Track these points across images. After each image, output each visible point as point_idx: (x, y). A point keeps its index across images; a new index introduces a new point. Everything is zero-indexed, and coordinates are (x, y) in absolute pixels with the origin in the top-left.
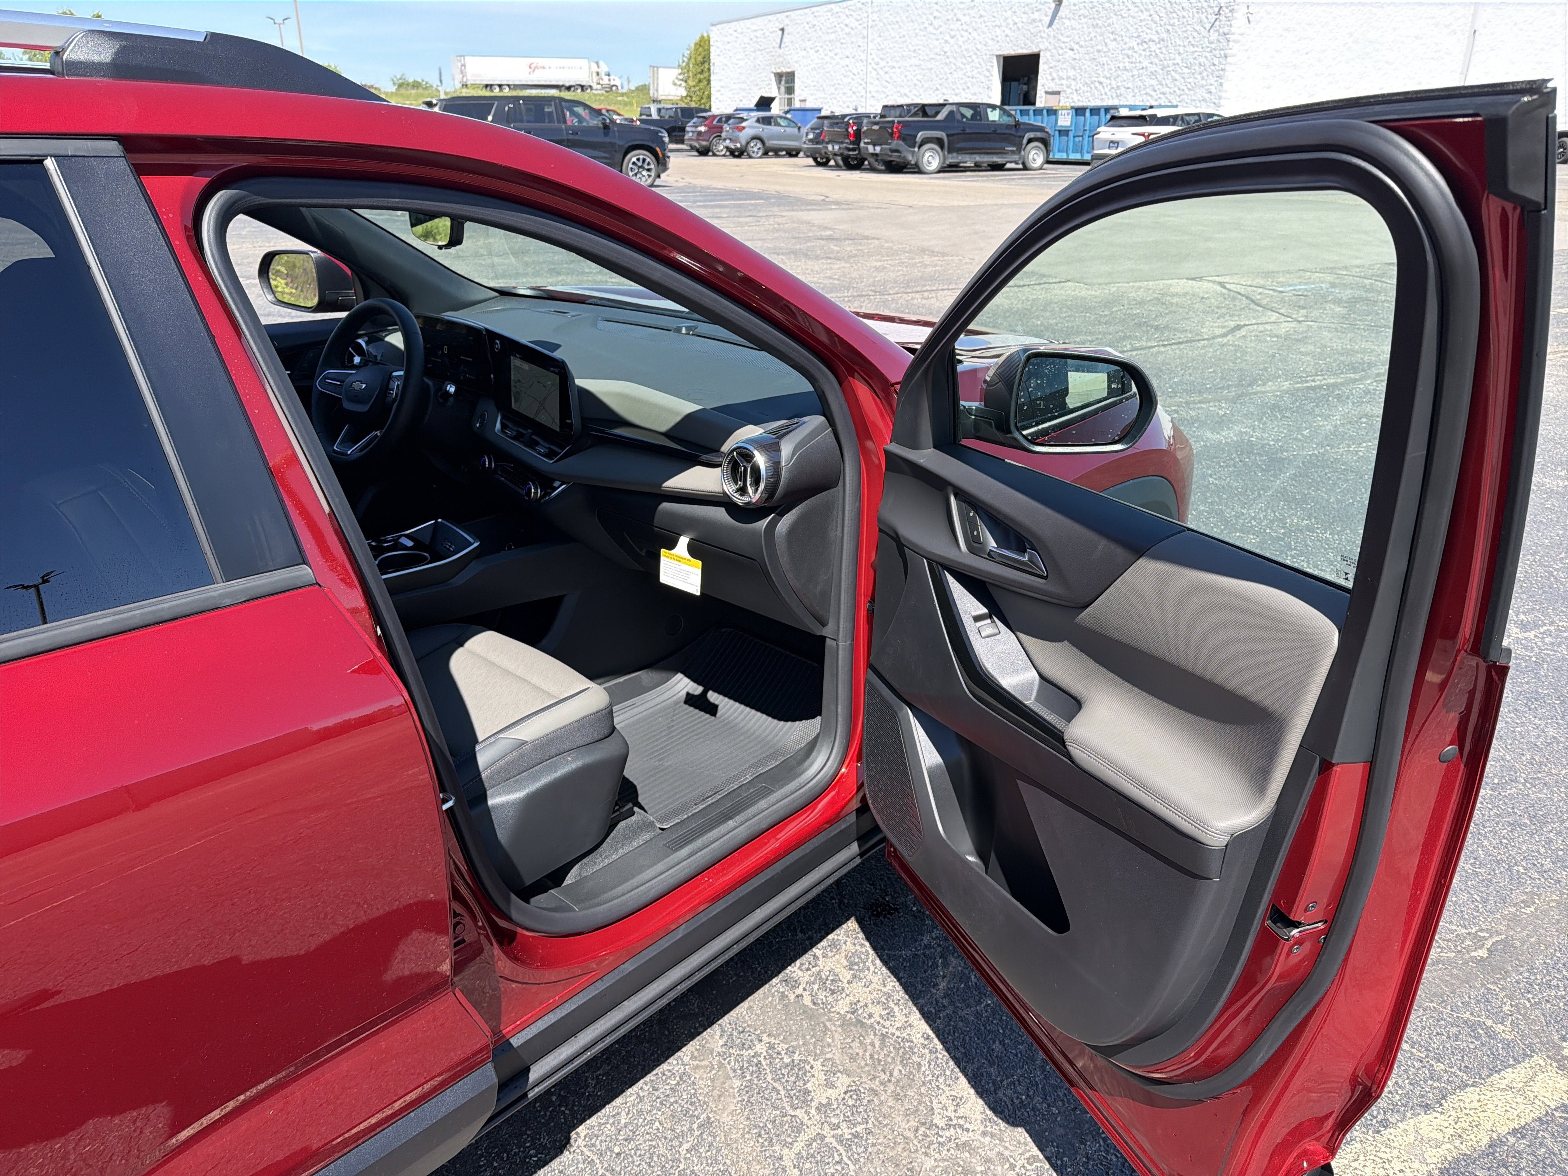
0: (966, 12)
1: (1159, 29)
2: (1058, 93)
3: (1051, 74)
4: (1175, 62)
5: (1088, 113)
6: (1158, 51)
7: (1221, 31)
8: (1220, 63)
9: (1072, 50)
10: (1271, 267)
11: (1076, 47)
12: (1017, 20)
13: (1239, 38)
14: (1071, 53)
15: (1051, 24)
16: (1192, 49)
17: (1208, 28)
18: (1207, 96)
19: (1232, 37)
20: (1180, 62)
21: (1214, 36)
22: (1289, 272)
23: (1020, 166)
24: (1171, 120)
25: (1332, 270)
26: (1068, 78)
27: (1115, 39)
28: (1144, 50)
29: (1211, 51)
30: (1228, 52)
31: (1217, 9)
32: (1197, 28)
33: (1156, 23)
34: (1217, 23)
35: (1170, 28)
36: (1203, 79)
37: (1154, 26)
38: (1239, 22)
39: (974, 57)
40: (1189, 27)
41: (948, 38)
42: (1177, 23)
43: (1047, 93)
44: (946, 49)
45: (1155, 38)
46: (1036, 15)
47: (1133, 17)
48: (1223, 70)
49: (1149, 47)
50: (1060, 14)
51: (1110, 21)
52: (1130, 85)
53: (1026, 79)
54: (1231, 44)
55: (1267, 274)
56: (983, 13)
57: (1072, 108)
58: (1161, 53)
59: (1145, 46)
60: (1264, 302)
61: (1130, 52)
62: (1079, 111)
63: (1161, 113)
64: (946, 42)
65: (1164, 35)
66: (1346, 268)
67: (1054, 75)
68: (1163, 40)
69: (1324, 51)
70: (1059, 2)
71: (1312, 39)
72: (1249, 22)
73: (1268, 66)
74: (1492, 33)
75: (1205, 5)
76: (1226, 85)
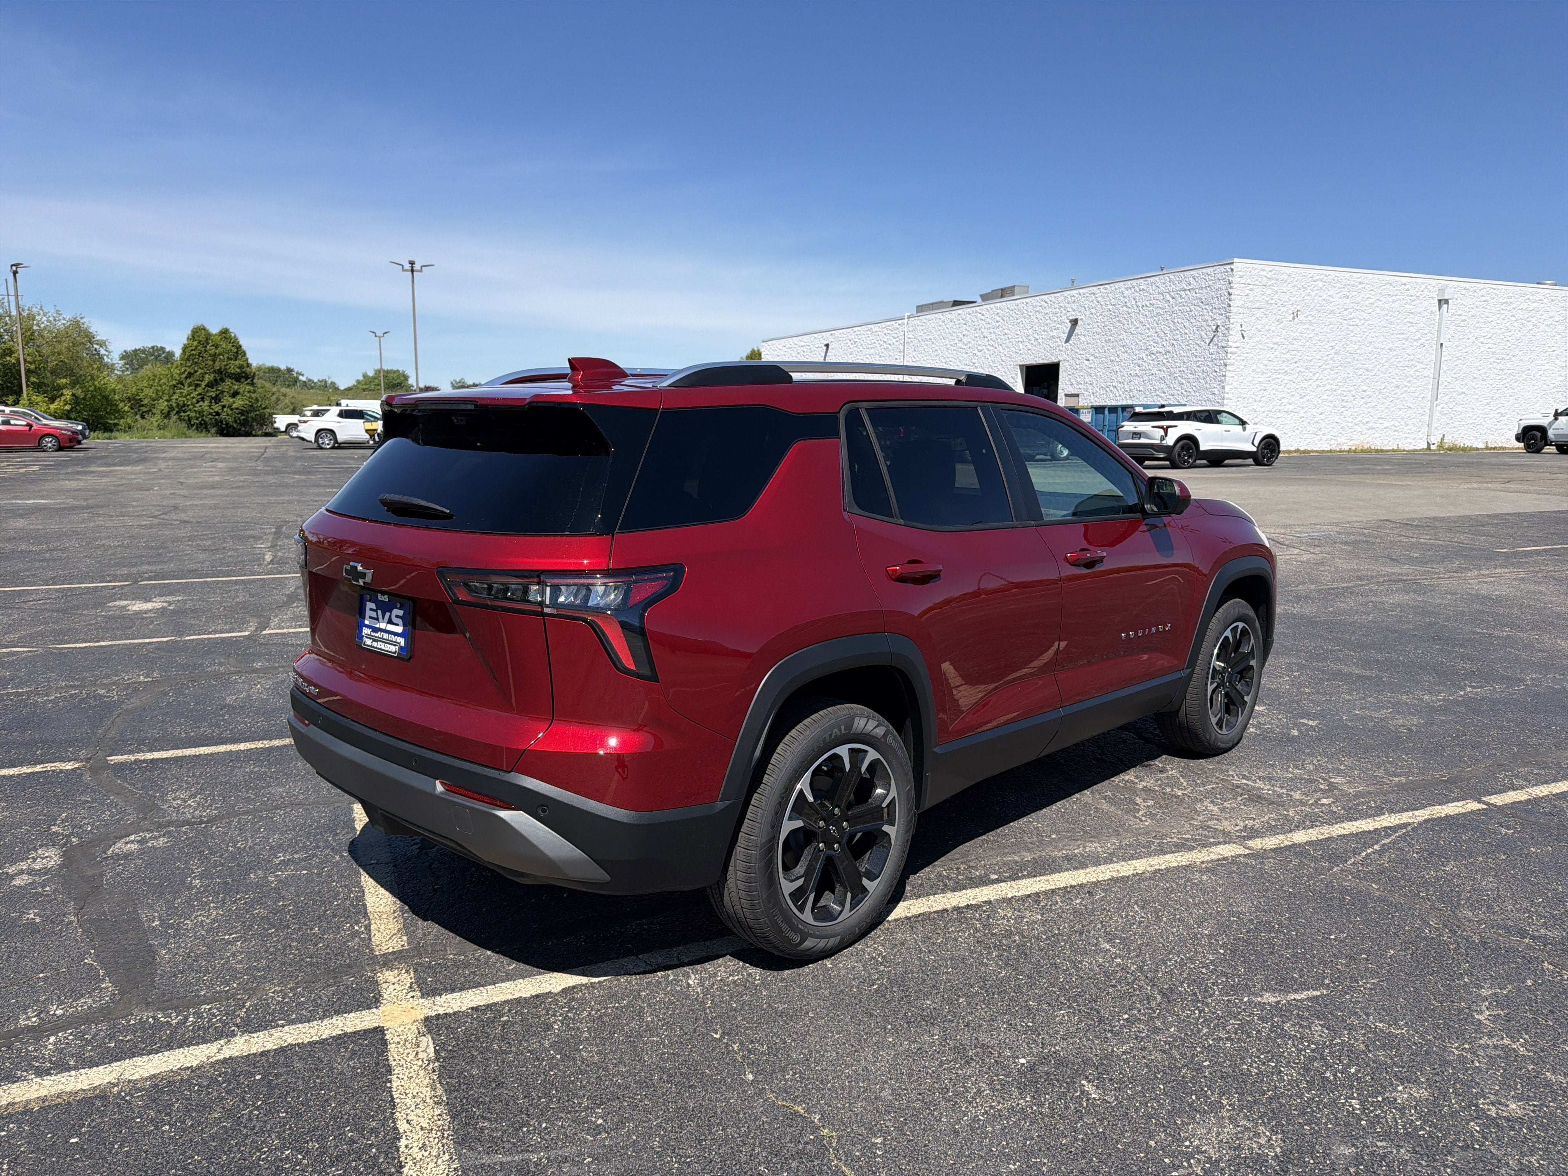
0: (992, 330)
1: (1164, 343)
2: (1077, 395)
3: (1069, 380)
4: (1181, 369)
5: (1106, 412)
6: (1165, 361)
7: (1220, 344)
8: (1221, 370)
9: (1088, 360)
10: (1288, 522)
11: (1091, 358)
12: (1037, 337)
13: (1236, 350)
14: (1087, 363)
15: (1067, 340)
16: (1195, 359)
17: (1208, 342)
18: (1211, 397)
19: (1230, 350)
20: (1185, 369)
21: (1213, 349)
22: (1302, 525)
24: (1185, 417)
25: (1337, 524)
26: (1086, 383)
27: (1126, 352)
28: (1153, 360)
29: (1212, 361)
30: (1228, 361)
31: (1214, 328)
32: (1198, 342)
33: (1161, 338)
34: (1215, 339)
35: (1174, 342)
36: (1206, 383)
37: (1160, 341)
38: (1235, 336)
39: (1000, 367)
40: (1191, 342)
41: (976, 352)
42: (1180, 338)
43: (1066, 395)
44: (974, 361)
45: (1162, 350)
46: (1055, 333)
47: (1141, 334)
48: (1224, 376)
49: (1157, 358)
50: (1076, 331)
51: (1121, 337)
52: (1141, 388)
53: (1046, 384)
54: (1229, 355)
55: (1285, 526)
56: (1006, 331)
57: (1092, 407)
58: (1168, 362)
59: (1154, 357)
60: (1287, 543)
61: (1140, 362)
62: (1098, 410)
63: (1176, 410)
64: (975, 355)
65: (1170, 348)
66: (1349, 523)
67: (1073, 381)
68: (1169, 352)
69: (1311, 361)
70: (1075, 322)
71: (1299, 351)
72: (1244, 337)
73: (1263, 373)
74: (1457, 346)
75: (1204, 324)
76: (1227, 388)
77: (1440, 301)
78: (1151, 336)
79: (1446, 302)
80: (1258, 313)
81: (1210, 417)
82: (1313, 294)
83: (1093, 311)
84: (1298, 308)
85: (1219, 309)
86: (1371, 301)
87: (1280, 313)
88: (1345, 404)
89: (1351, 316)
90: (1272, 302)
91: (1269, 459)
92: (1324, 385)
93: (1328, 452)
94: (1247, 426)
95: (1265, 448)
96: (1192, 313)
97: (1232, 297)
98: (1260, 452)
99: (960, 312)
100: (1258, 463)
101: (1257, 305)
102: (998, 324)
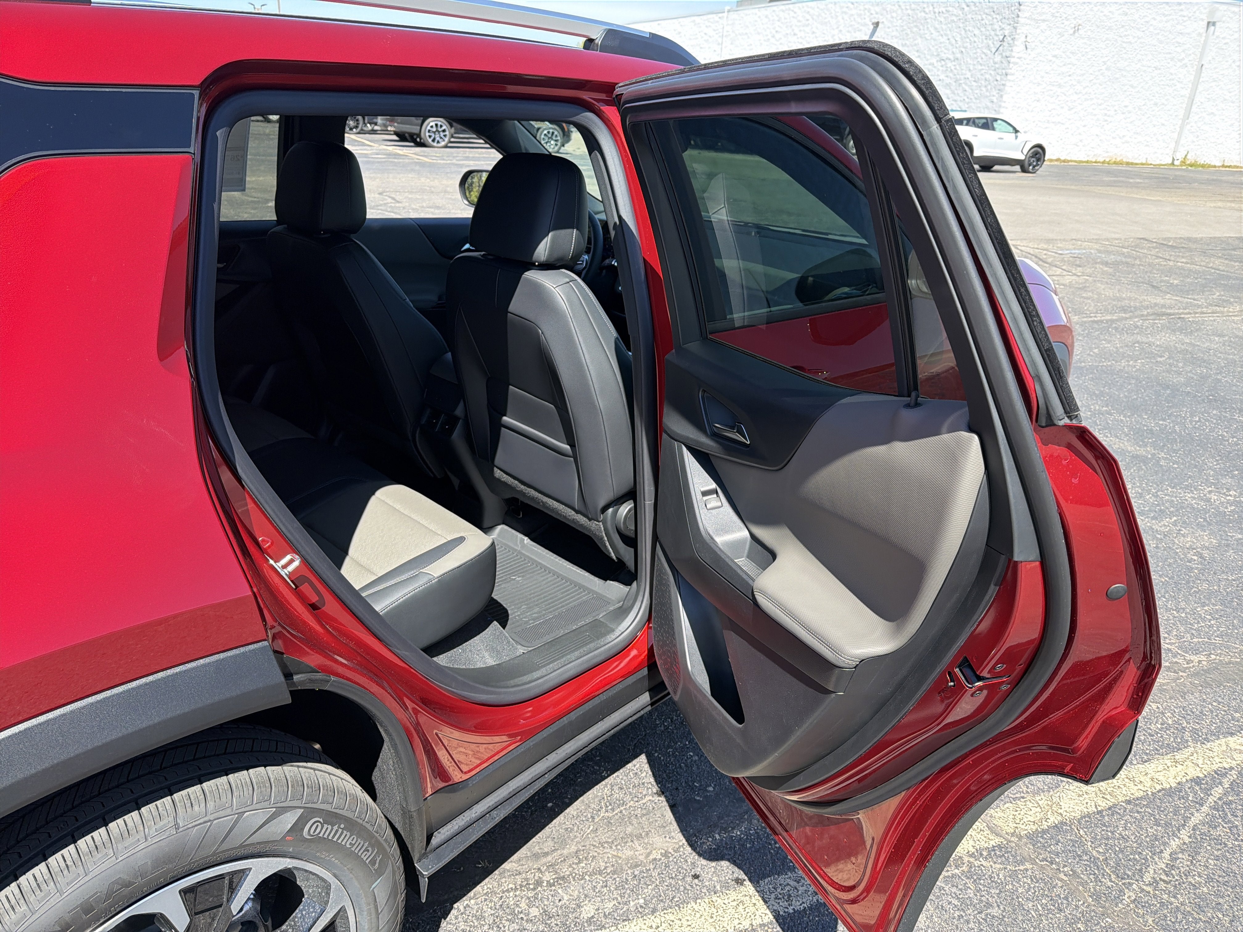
1: (954, 50)
4: (966, 76)
6: (953, 68)
7: (1004, 54)
8: (1001, 79)
10: (1051, 236)
13: (1018, 60)
16: (980, 67)
17: (993, 52)
18: (989, 104)
19: (1012, 60)
20: (969, 77)
21: (998, 58)
22: (1064, 240)
24: (965, 122)
25: (1097, 241)
28: (942, 66)
29: (995, 70)
30: (1009, 71)
31: (1001, 37)
32: (985, 51)
33: (952, 45)
34: (1001, 48)
35: (963, 50)
36: (987, 91)
37: (950, 47)
38: (1019, 47)
40: (978, 50)
42: (969, 46)
45: (951, 57)
46: (857, 35)
47: (935, 40)
48: (1003, 85)
51: (916, 42)
54: (1011, 65)
55: (1048, 241)
58: (955, 69)
59: (943, 63)
60: (1050, 260)
65: (959, 55)
66: (1108, 240)
68: (957, 59)
69: (1083, 75)
70: (877, 24)
71: (1074, 65)
72: (1026, 48)
73: (1039, 84)
74: (1215, 68)
75: (993, 33)
76: (1005, 98)
77: (1209, 23)
78: (944, 42)
79: (1214, 24)
80: (1043, 26)
81: (987, 124)
82: (1095, 9)
83: (894, 15)
84: (1080, 22)
85: (1008, 19)
86: (1147, 19)
87: (1062, 26)
88: (1106, 118)
89: (1126, 33)
90: (1058, 15)
91: (1034, 167)
92: (1092, 99)
93: (1085, 162)
94: (1018, 134)
95: (1032, 157)
96: (983, 22)
97: (1022, 7)
98: (1027, 160)
99: (775, 8)
100: (1024, 170)
101: (1043, 17)
102: (807, 23)
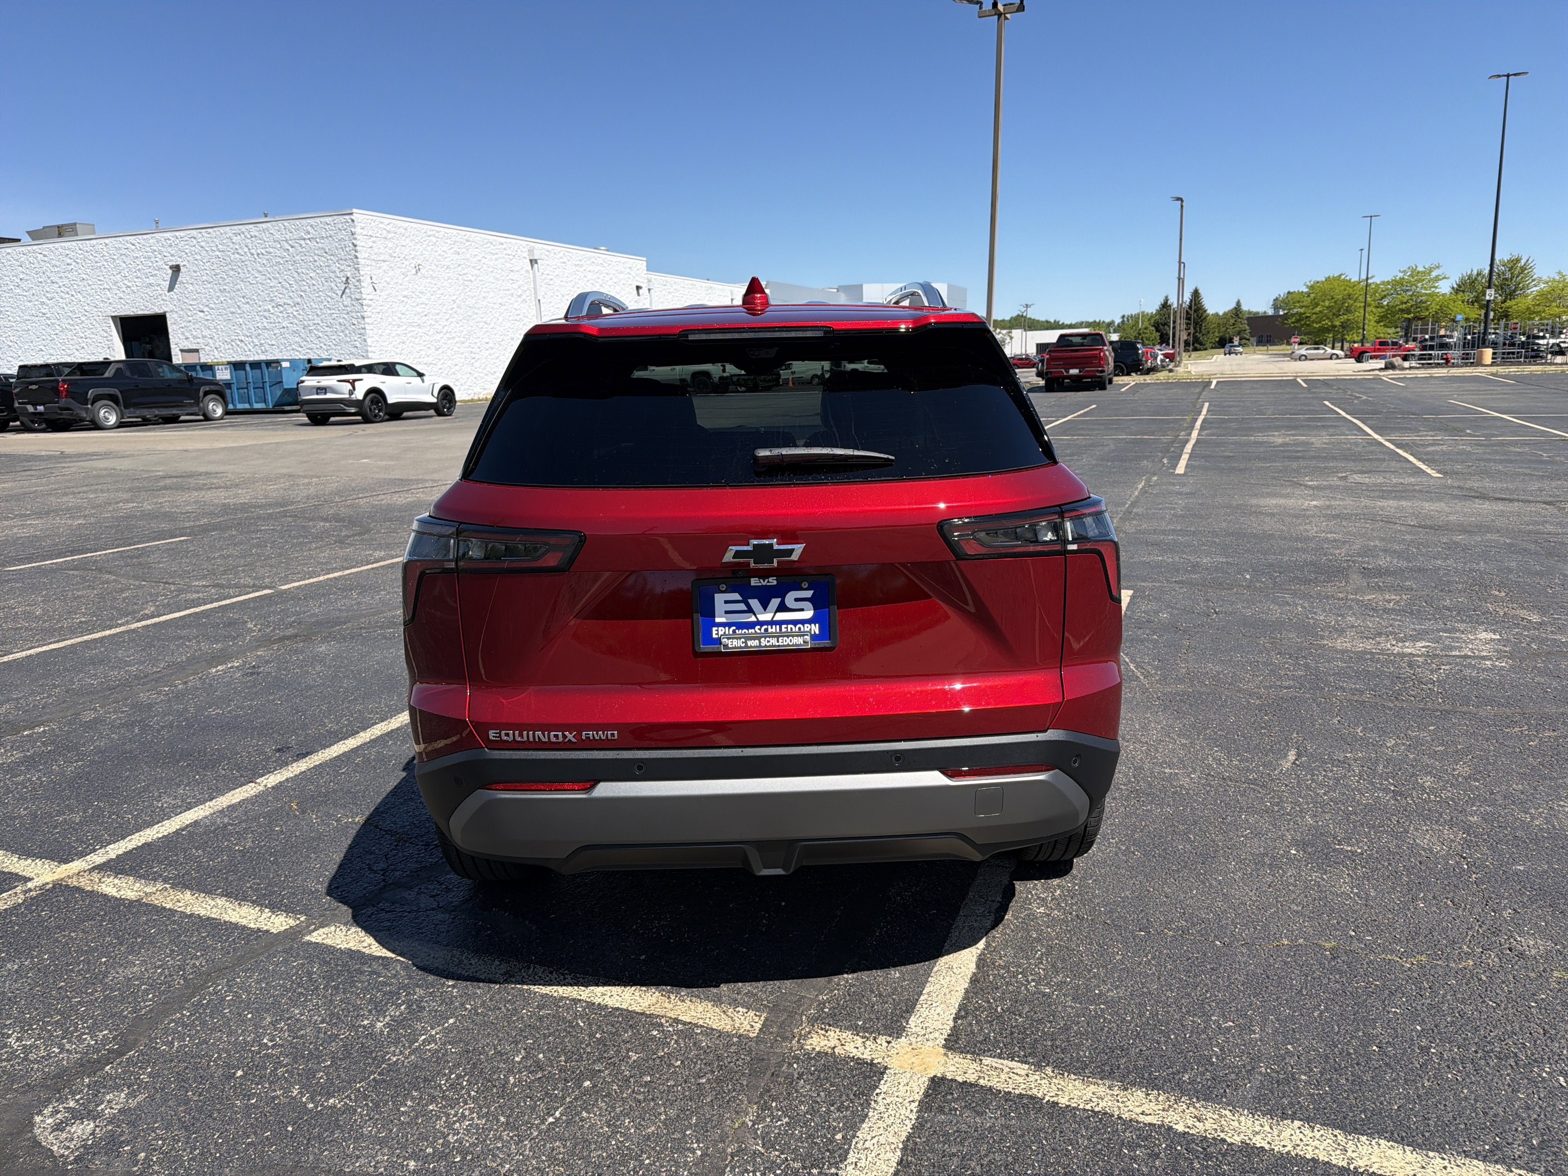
0: (62, 275)
1: (291, 294)
2: (197, 351)
3: (183, 334)
4: (316, 322)
5: (248, 368)
6: (295, 313)
7: (353, 296)
8: (359, 323)
9: (202, 311)
11: (206, 309)
12: (130, 284)
13: (370, 302)
14: (202, 314)
15: (171, 288)
16: (329, 312)
17: (340, 294)
18: (353, 350)
19: (365, 302)
20: (320, 322)
21: (347, 301)
23: (201, 417)
26: (204, 337)
27: (248, 303)
28: (281, 312)
29: (348, 313)
30: (365, 314)
31: (344, 279)
32: (330, 294)
33: (287, 289)
34: (347, 290)
35: (302, 294)
36: (346, 336)
37: (285, 292)
38: (367, 289)
39: (83, 318)
40: (321, 293)
41: (45, 300)
42: (308, 290)
43: (182, 351)
44: (44, 311)
45: (289, 302)
46: (151, 280)
47: (262, 284)
48: (364, 329)
49: (285, 309)
50: (180, 279)
51: (239, 287)
52: (273, 342)
53: (147, 339)
54: (365, 308)
56: (84, 276)
57: (229, 363)
58: (299, 314)
59: (281, 309)
61: (266, 314)
62: (237, 366)
64: (43, 303)
65: (299, 300)
67: (188, 334)
68: (298, 304)
69: (438, 314)
70: (176, 269)
71: (427, 305)
72: (375, 290)
73: (399, 326)
74: (550, 303)
75: (332, 275)
76: (369, 341)
77: (531, 261)
78: (274, 287)
79: (536, 261)
80: (385, 266)
81: (389, 369)
82: (429, 248)
83: (199, 257)
84: (419, 262)
85: (346, 260)
86: (479, 258)
87: (404, 266)
88: (473, 355)
89: (465, 272)
90: (395, 255)
91: (449, 409)
92: (454, 338)
93: (469, 401)
94: (424, 378)
95: (444, 399)
96: (317, 264)
97: (358, 248)
98: (440, 403)
99: (9, 250)
101: (381, 258)
102: (70, 268)
